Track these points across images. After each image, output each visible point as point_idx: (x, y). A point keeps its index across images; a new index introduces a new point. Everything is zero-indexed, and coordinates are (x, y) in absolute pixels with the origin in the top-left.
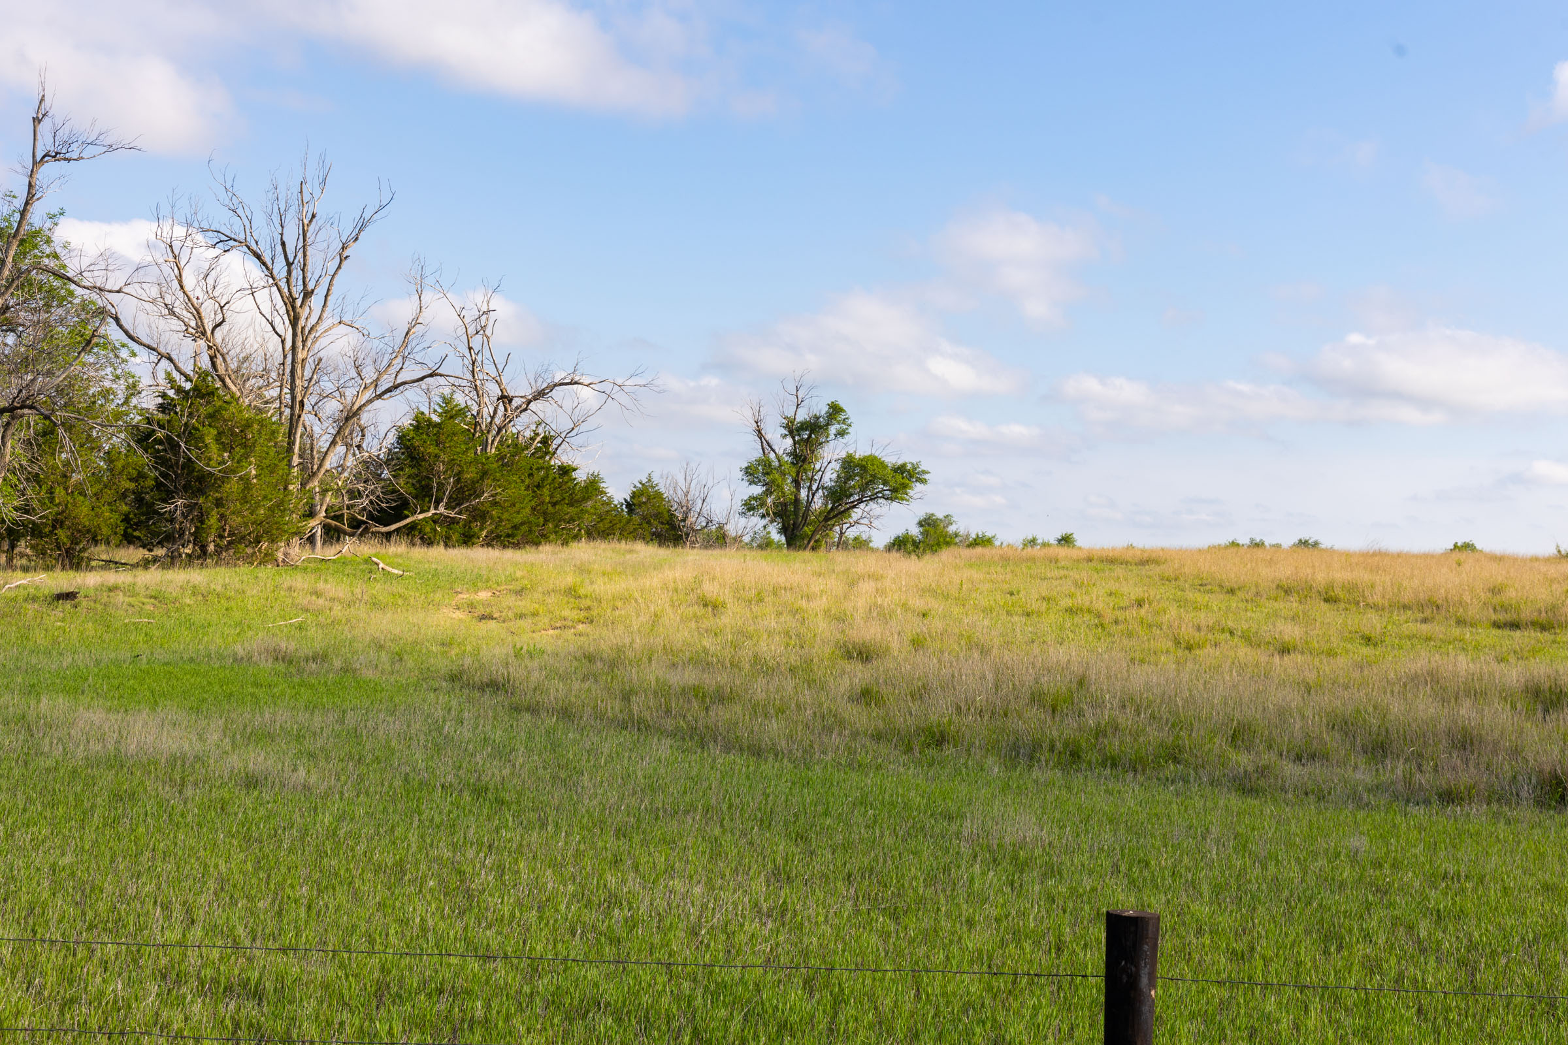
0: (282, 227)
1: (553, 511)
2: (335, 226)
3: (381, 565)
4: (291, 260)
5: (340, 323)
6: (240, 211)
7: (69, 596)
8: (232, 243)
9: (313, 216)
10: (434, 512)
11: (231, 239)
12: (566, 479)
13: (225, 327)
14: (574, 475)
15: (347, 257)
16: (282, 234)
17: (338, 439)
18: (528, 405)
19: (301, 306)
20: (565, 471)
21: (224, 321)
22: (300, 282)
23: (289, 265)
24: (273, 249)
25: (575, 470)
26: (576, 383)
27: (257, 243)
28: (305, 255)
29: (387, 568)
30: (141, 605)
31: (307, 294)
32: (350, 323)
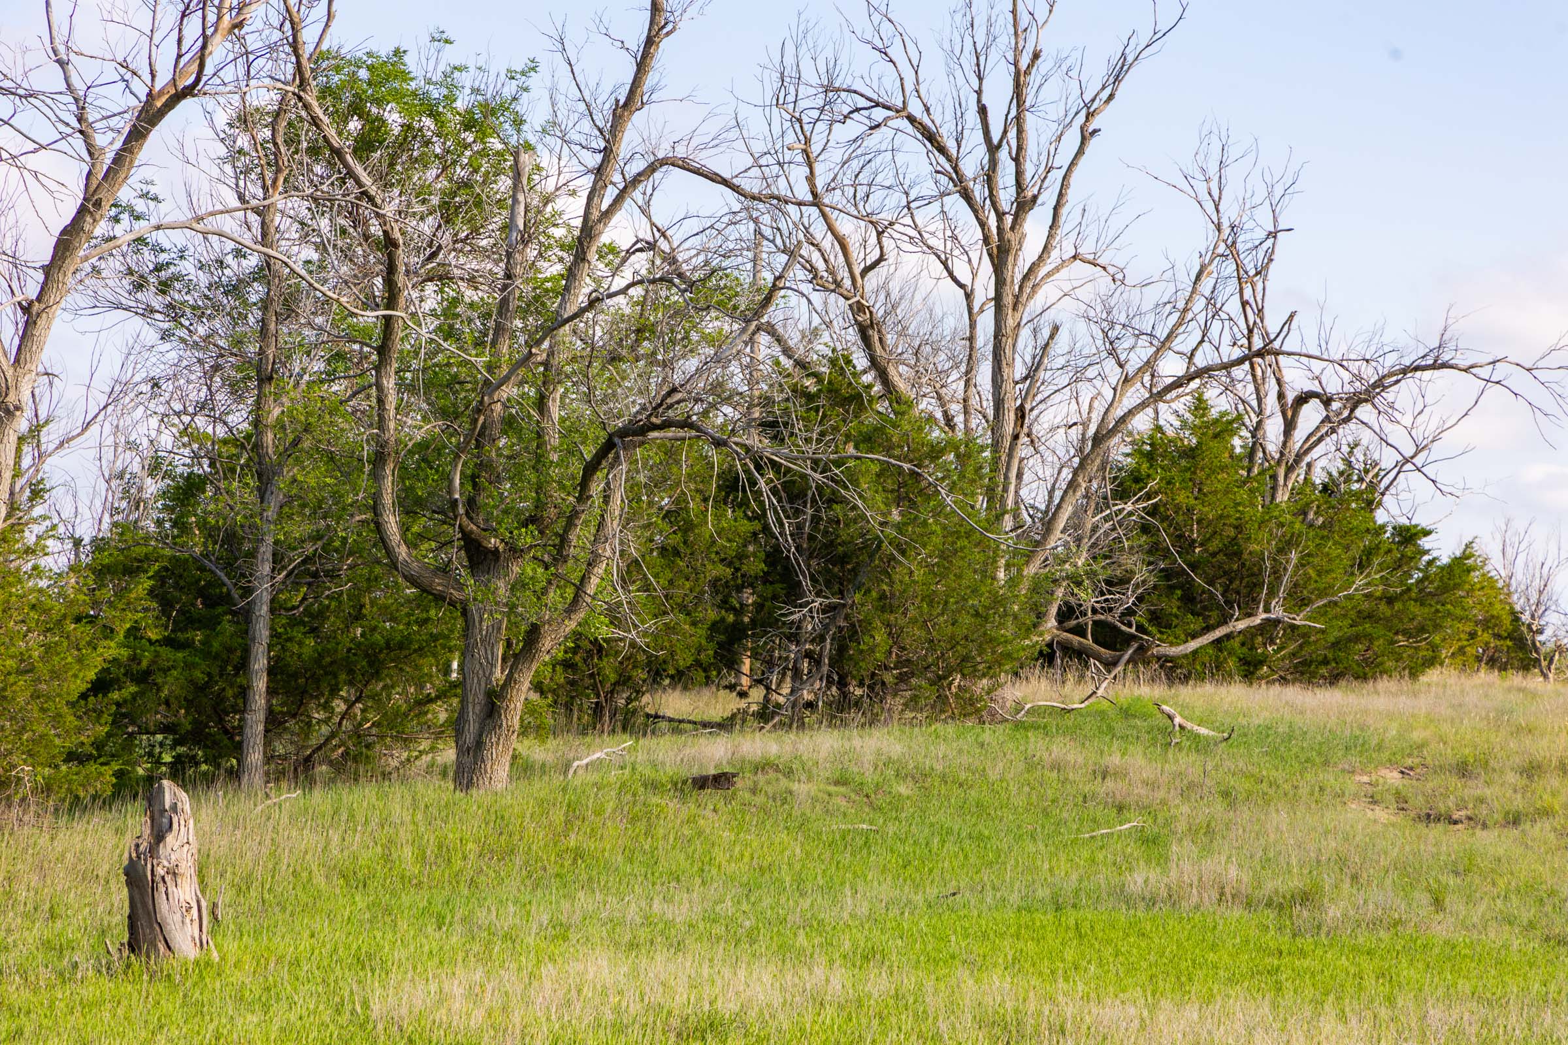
0: (980, 79)
1: (1388, 613)
2: (1073, 74)
3: (1178, 720)
4: (996, 138)
5: (1075, 257)
6: (896, 52)
7: (720, 781)
8: (879, 114)
9: (1036, 56)
10: (1264, 616)
11: (877, 105)
12: (1409, 551)
13: (882, 271)
14: (1425, 543)
15: (1095, 131)
16: (979, 93)
17: (1080, 479)
18: (1352, 411)
19: (1012, 228)
20: (1409, 536)
21: (881, 259)
22: (1011, 180)
23: (993, 149)
24: (960, 117)
25: (1427, 533)
26: (1445, 366)
27: (927, 110)
28: (1020, 131)
29: (1189, 725)
30: (826, 797)
31: (1024, 204)
32: (1091, 257)
